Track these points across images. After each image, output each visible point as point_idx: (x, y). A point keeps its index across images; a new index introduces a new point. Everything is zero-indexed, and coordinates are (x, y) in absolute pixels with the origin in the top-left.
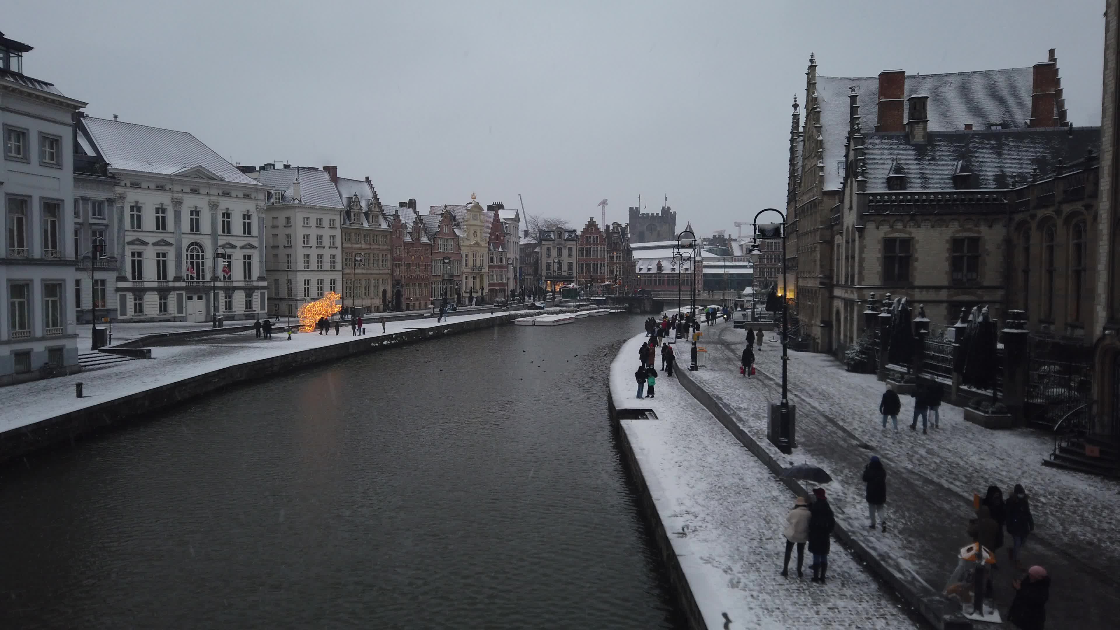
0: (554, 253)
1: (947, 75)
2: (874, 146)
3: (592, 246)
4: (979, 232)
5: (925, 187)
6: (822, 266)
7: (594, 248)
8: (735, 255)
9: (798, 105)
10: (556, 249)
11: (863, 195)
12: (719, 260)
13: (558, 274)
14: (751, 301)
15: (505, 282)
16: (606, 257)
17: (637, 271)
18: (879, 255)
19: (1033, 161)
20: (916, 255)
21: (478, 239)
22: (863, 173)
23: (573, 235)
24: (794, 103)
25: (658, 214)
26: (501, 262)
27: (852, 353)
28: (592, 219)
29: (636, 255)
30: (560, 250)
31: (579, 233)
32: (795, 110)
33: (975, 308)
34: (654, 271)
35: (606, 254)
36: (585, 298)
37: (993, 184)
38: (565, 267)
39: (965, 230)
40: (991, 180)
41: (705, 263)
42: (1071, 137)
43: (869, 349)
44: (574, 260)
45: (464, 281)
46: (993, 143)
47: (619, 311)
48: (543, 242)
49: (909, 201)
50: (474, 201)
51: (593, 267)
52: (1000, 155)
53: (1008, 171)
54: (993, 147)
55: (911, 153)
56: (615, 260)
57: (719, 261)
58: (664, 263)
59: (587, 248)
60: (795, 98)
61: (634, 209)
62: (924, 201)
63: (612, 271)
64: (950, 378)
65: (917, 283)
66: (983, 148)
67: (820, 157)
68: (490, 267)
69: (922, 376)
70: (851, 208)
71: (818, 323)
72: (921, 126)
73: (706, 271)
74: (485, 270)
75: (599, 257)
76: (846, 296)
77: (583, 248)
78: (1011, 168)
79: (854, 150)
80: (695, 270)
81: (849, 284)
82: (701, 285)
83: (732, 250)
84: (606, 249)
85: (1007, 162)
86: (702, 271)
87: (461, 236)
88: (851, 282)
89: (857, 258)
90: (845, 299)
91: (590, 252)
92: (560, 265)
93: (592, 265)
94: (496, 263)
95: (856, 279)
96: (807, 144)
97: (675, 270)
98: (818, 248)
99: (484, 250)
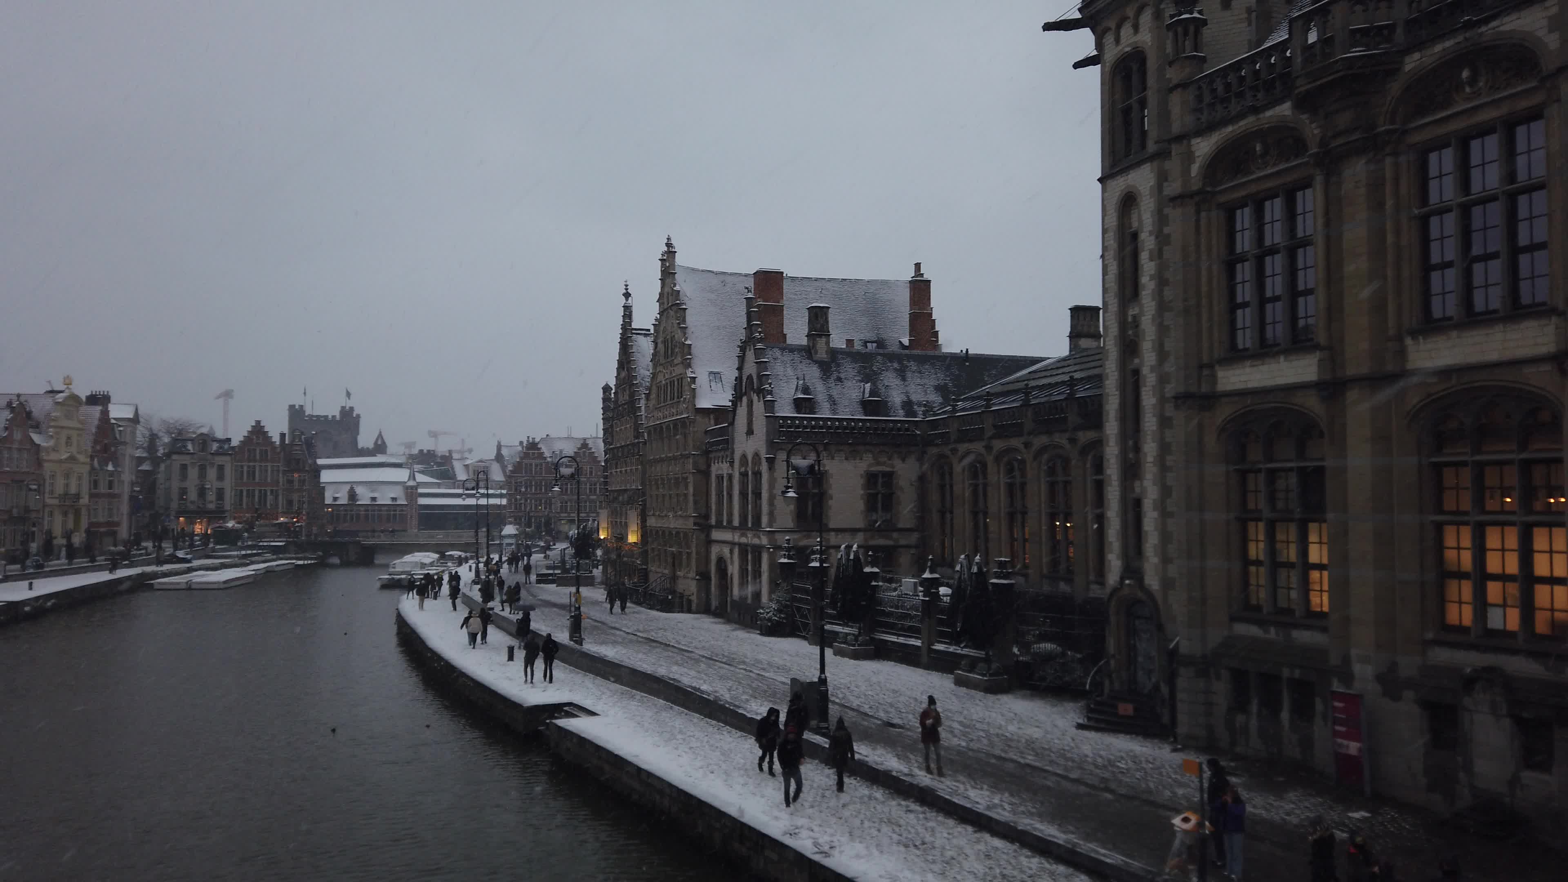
0: (193, 473)
1: (816, 280)
2: (775, 359)
3: (257, 464)
4: (893, 466)
5: (834, 411)
6: (696, 502)
7: (261, 466)
8: (458, 479)
9: (630, 295)
10: (197, 468)
11: (772, 419)
12: (439, 485)
13: (199, 507)
14: (512, 544)
15: (116, 519)
16: (281, 480)
17: (328, 500)
19: (938, 388)
20: (830, 492)
21: (74, 450)
22: (770, 393)
23: (226, 446)
24: (625, 291)
25: (334, 417)
26: (110, 488)
27: (768, 613)
28: (258, 422)
29: (326, 476)
30: (203, 469)
31: (235, 443)
32: (627, 299)
33: (963, 556)
34: (344, 500)
35: (281, 475)
36: (250, 543)
37: (901, 412)
38: (211, 496)
39: (878, 464)
40: (899, 408)
41: (420, 491)
42: (967, 364)
43: (786, 606)
44: (228, 484)
45: (46, 519)
46: (896, 365)
47: (309, 562)
48: (174, 457)
49: (821, 428)
50: (68, 388)
51: (260, 497)
52: (904, 379)
53: (914, 398)
54: (896, 369)
55: (816, 371)
56: (296, 485)
57: (437, 488)
58: (359, 490)
59: (248, 467)
60: (627, 286)
61: (298, 407)
62: (838, 428)
63: (290, 503)
64: (919, 638)
65: (832, 525)
66: (887, 370)
67: (689, 366)
68: (92, 496)
69: (876, 637)
70: (750, 432)
71: (692, 574)
72: (824, 339)
73: (423, 501)
74: (85, 500)
75: (269, 480)
76: (744, 540)
77: (242, 467)
78: (917, 396)
79: (756, 363)
80: (407, 500)
81: (750, 525)
82: (415, 522)
83: (454, 472)
84: (281, 468)
85: (912, 388)
86: (417, 502)
87: (44, 444)
88: (753, 524)
89: (765, 495)
90: (740, 544)
91: (254, 472)
92: (202, 492)
93: (257, 493)
94: (103, 489)
95: (765, 520)
96: (661, 346)
97: (377, 500)
98: (691, 479)
99: (84, 469)
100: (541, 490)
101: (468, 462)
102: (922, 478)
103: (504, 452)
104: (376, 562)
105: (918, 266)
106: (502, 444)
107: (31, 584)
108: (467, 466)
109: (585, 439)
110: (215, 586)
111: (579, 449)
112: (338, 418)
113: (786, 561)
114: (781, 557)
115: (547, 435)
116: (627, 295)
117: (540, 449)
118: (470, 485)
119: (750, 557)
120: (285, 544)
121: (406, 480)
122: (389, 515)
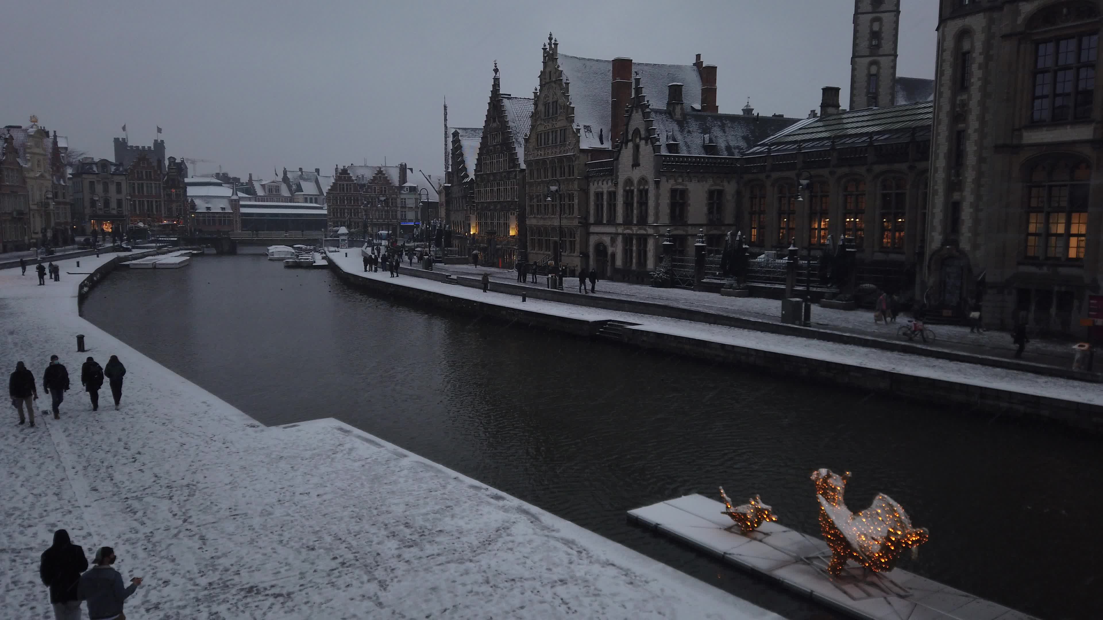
0: (99, 188)
3: (145, 182)
4: (723, 186)
5: (689, 152)
6: (580, 209)
7: (147, 184)
8: (258, 195)
10: (102, 184)
11: (659, 157)
12: (250, 199)
16: (162, 194)
18: (668, 201)
19: (743, 138)
20: (689, 202)
21: (42, 170)
22: (659, 140)
23: (121, 169)
24: (494, 68)
25: (149, 148)
26: (64, 198)
27: (658, 274)
29: (188, 189)
30: (106, 185)
31: (126, 166)
32: (496, 74)
35: (162, 191)
37: (726, 153)
38: (114, 205)
39: (715, 185)
40: (724, 150)
41: (242, 203)
42: (758, 123)
43: (669, 270)
44: (124, 196)
45: (32, 219)
46: (719, 123)
48: (84, 176)
50: (34, 124)
51: (148, 206)
52: (724, 132)
53: (732, 144)
54: (719, 126)
55: (676, 128)
56: (174, 197)
57: (250, 201)
58: (197, 202)
59: (139, 184)
60: (496, 64)
61: (121, 140)
62: (690, 162)
63: (170, 210)
64: (782, 284)
65: (689, 222)
66: (714, 126)
67: (573, 121)
68: (55, 203)
69: (750, 285)
70: (636, 164)
71: (575, 254)
72: (679, 106)
73: (243, 210)
74: (51, 206)
75: (154, 194)
76: (627, 232)
77: (134, 184)
79: (645, 121)
80: (232, 209)
81: (635, 222)
82: (239, 225)
83: (255, 190)
84: (161, 185)
85: (730, 138)
86: (239, 210)
87: (24, 166)
88: (638, 221)
89: (651, 203)
90: (623, 235)
91: (143, 188)
93: (146, 203)
94: (60, 199)
95: (651, 219)
96: (541, 107)
97: (211, 209)
98: (576, 194)
99: (49, 184)
100: (351, 202)
101: (263, 183)
102: (739, 193)
103: (289, 175)
105: (698, 56)
106: (287, 170)
107: (78, 263)
108: (263, 186)
109: (380, 168)
111: (377, 174)
112: (152, 148)
113: (668, 243)
114: (665, 241)
115: (352, 164)
116: (496, 71)
117: (349, 174)
118: (267, 199)
119: (634, 242)
120: (176, 239)
121: (231, 195)
122: (220, 221)
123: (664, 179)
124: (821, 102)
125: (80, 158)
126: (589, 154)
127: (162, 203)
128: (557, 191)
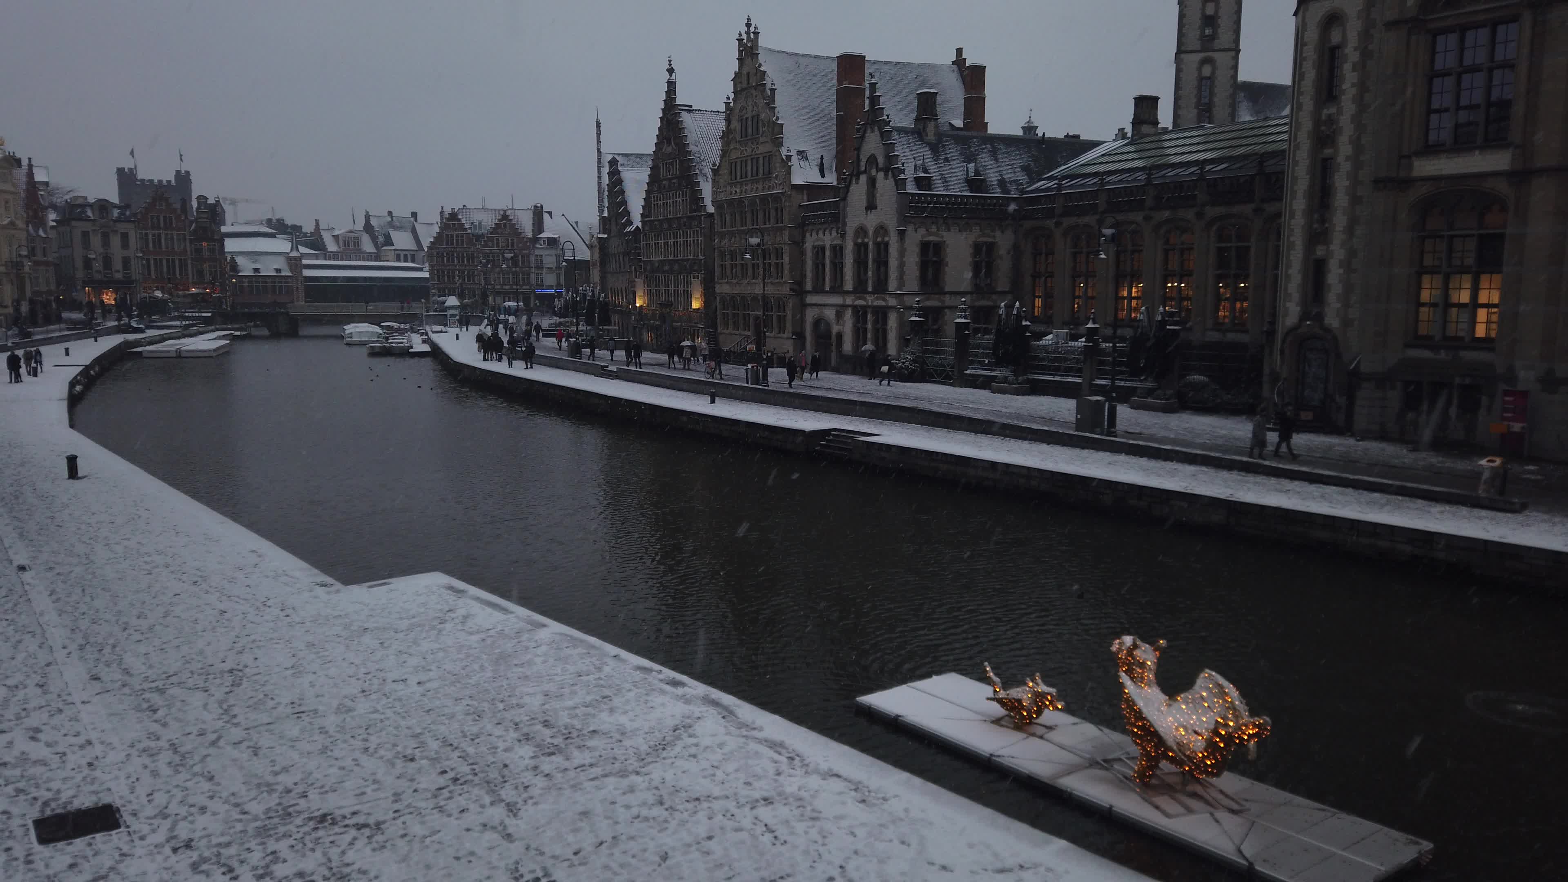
0: (96, 241)
3: (163, 232)
4: (994, 237)
5: (946, 188)
6: (791, 270)
7: (167, 235)
8: (329, 250)
10: (100, 235)
11: (903, 196)
12: (317, 257)
13: (105, 276)
14: (456, 315)
16: (188, 249)
18: (917, 259)
19: (1023, 168)
20: (947, 260)
21: (12, 215)
22: (903, 172)
23: (127, 213)
24: (668, 67)
25: (169, 182)
26: (45, 255)
27: (904, 363)
30: (106, 237)
31: (134, 209)
32: (671, 75)
35: (188, 244)
36: (174, 314)
37: (999, 190)
38: (118, 265)
39: (984, 235)
40: (996, 185)
41: (305, 262)
42: (1044, 147)
43: (919, 357)
44: (133, 253)
46: (989, 147)
48: (74, 223)
49: (940, 203)
51: (168, 267)
52: (997, 160)
53: (1008, 176)
54: (989, 151)
55: (928, 154)
56: (206, 254)
57: (317, 259)
58: (242, 261)
59: (154, 235)
60: (670, 61)
61: (127, 170)
62: (948, 203)
64: (1077, 376)
65: (947, 289)
66: (982, 152)
67: (781, 144)
68: (31, 263)
69: (1033, 377)
70: (871, 206)
71: (787, 334)
72: (933, 123)
73: (307, 273)
74: (26, 268)
75: (176, 249)
76: (860, 303)
77: (146, 234)
79: (884, 144)
80: (291, 271)
81: (870, 289)
82: (302, 294)
83: (324, 243)
84: (187, 237)
85: (1004, 168)
86: (301, 274)
88: (874, 287)
89: (893, 263)
90: (855, 308)
91: (160, 240)
92: (107, 262)
93: (165, 262)
94: (39, 257)
95: (892, 285)
96: (735, 124)
97: (260, 271)
98: (786, 249)
99: (23, 235)
100: (463, 262)
101: (336, 233)
102: (1016, 247)
103: (374, 222)
104: (301, 333)
105: (959, 51)
106: (370, 214)
107: (67, 350)
108: (336, 237)
109: (505, 211)
110: (206, 354)
111: (500, 220)
113: (917, 319)
114: (912, 316)
115: (464, 206)
116: (671, 71)
117: (460, 220)
118: (342, 256)
119: (869, 316)
120: (210, 314)
121: (288, 251)
122: (274, 287)
123: (910, 229)
124: (1133, 117)
125: (67, 197)
126: (805, 192)
127: (189, 262)
128: (759, 245)
